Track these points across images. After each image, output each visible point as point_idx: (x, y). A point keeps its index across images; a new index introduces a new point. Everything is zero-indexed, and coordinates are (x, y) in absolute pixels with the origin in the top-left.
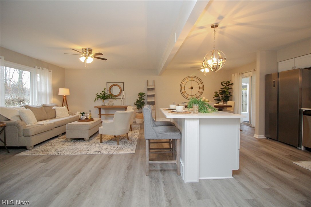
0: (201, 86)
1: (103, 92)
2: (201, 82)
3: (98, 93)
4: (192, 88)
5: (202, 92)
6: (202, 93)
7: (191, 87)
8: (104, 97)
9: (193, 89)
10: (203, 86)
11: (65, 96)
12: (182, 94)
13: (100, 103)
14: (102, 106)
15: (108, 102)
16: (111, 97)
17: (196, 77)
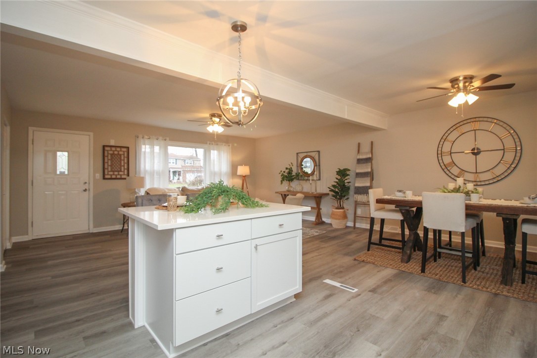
0: (509, 143)
1: (287, 169)
3: (281, 171)
4: (476, 152)
5: (516, 162)
6: (514, 165)
7: (473, 149)
10: (518, 144)
11: (245, 176)
12: (444, 168)
14: (288, 191)
17: (490, 120)
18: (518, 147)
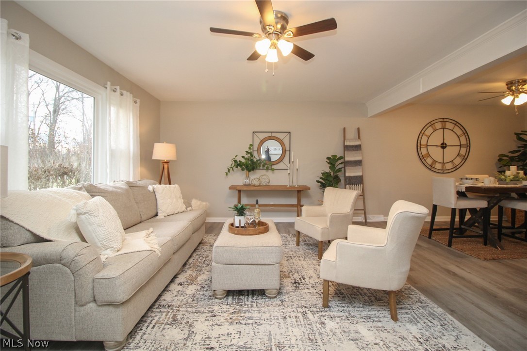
0: (463, 141)
1: (247, 152)
2: (465, 132)
3: (236, 156)
4: (443, 146)
5: (467, 155)
6: (466, 157)
7: (442, 144)
8: (250, 165)
9: (445, 147)
10: (468, 142)
11: (167, 162)
12: (422, 158)
13: (240, 178)
14: (245, 185)
15: (258, 177)
16: (263, 166)
17: (453, 122)
18: (468, 144)
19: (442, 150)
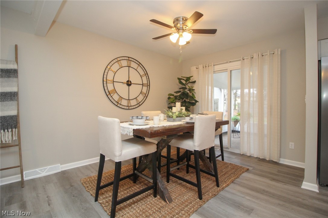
0: (145, 82)
2: (146, 73)
4: (129, 84)
6: (147, 95)
7: (128, 81)
17: (137, 62)
18: (149, 84)
19: (128, 87)
